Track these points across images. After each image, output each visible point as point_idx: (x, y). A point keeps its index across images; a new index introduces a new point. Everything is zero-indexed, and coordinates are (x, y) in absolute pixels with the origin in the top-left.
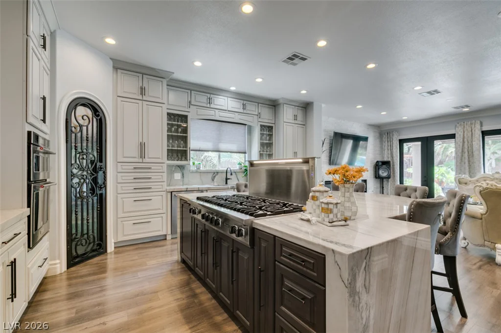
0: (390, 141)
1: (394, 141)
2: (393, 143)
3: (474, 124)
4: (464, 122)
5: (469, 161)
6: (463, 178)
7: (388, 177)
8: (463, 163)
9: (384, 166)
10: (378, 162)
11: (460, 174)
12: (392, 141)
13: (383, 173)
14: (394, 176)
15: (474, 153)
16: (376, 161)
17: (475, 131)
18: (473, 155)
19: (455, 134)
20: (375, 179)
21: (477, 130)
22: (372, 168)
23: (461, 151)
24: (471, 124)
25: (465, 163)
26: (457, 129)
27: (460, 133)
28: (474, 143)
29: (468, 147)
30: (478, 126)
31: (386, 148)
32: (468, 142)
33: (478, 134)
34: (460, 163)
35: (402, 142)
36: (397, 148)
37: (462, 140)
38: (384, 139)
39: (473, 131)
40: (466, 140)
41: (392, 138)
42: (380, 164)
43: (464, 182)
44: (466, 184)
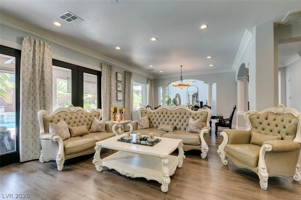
26: (23, 43)
33: (48, 62)
37: (31, 62)
43: (50, 119)
44: (51, 122)
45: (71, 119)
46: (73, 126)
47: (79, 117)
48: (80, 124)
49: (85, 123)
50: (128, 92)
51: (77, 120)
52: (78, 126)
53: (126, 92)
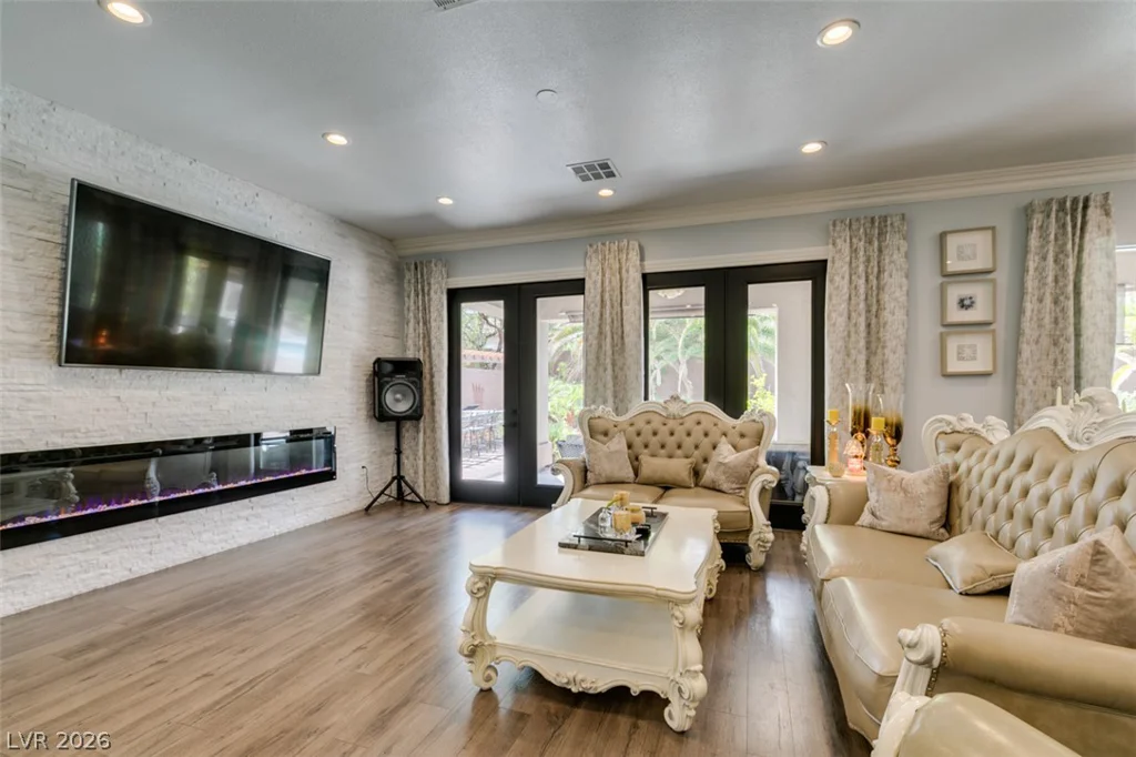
0: (423, 292)
1: (432, 292)
2: (430, 300)
3: (625, 251)
4: (604, 244)
5: (614, 365)
6: (599, 417)
7: (415, 415)
8: (601, 370)
9: (400, 378)
10: (378, 362)
11: (594, 402)
12: (429, 295)
13: (398, 403)
14: (432, 412)
15: (626, 340)
16: (374, 359)
17: (627, 271)
18: (623, 344)
19: (582, 281)
20: (374, 421)
21: (632, 270)
22: (363, 384)
23: (596, 330)
24: (620, 250)
25: (605, 370)
26: (588, 262)
27: (594, 274)
28: (625, 308)
29: (613, 322)
30: (634, 256)
31: (411, 314)
32: (612, 307)
33: (635, 282)
34: (595, 369)
35: (456, 297)
36: (440, 315)
37: (598, 297)
38: (406, 285)
39: (624, 271)
40: (607, 296)
41: (429, 284)
42: (389, 368)
43: (601, 429)
44: (606, 434)
45: (655, 434)
46: (653, 455)
47: (681, 431)
48: (679, 452)
49: (696, 452)
50: (1056, 322)
51: (671, 441)
52: (670, 457)
53: (1028, 326)
